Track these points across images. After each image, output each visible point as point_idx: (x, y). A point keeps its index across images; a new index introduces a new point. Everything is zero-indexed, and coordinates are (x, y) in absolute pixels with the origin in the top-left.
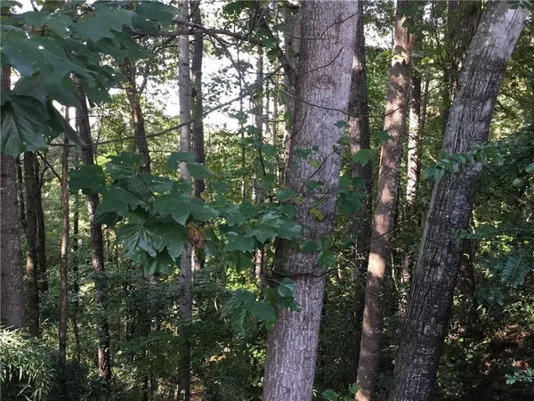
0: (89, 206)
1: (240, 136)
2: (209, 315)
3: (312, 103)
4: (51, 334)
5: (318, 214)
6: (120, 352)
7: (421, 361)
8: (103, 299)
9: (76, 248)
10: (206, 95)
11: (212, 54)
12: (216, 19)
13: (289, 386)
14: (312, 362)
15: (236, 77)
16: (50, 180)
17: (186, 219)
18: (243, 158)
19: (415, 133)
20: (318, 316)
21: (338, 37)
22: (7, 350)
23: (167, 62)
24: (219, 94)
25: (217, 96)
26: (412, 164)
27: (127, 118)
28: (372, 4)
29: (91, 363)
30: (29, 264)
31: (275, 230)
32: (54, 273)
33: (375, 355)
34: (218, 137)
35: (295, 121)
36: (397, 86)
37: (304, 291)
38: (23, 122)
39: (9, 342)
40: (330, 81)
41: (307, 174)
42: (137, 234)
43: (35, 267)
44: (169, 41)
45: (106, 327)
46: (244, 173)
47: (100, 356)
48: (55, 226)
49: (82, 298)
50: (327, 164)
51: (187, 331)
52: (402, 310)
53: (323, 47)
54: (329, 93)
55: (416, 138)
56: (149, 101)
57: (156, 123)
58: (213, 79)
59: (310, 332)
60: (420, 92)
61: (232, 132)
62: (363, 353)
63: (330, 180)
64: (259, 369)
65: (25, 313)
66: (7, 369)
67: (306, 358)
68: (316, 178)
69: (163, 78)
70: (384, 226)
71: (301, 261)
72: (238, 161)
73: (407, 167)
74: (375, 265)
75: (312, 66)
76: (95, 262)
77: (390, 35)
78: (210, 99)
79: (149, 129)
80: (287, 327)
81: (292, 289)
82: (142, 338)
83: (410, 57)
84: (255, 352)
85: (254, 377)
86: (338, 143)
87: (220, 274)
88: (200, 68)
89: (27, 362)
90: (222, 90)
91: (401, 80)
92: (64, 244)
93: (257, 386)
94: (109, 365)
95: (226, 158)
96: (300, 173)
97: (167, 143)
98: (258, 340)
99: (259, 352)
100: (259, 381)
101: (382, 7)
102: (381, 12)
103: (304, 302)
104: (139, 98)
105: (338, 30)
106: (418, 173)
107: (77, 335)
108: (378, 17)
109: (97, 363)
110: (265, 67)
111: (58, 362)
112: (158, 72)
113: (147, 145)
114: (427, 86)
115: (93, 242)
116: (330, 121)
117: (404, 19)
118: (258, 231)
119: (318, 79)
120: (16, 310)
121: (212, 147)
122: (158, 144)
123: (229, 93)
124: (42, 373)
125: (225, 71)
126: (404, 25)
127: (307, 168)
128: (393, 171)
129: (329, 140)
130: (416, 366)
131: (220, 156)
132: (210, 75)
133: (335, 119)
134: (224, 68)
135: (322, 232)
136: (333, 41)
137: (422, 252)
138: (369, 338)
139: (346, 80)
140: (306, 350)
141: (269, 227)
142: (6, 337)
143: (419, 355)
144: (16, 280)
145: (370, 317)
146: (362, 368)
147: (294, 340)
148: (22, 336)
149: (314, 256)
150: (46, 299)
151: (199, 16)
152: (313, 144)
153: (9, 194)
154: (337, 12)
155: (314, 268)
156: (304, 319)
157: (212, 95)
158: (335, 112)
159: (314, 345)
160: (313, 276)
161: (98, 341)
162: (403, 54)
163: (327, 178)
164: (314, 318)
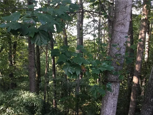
0: (52, 60)
1: (94, 41)
2: (84, 92)
3: (117, 31)
4: (41, 95)
5: (119, 64)
6: (60, 101)
7: (150, 109)
8: (55, 86)
9: (48, 71)
10: (84, 29)
11: (86, 18)
12: (87, 8)
13: (108, 114)
14: (116, 107)
15: (93, 24)
16: (42, 53)
17: (81, 64)
18: (94, 48)
19: (148, 40)
20: (117, 94)
21: (125, 11)
22: (31, 98)
23: (74, 21)
24: (88, 29)
25: (87, 30)
26: (147, 50)
27: (62, 36)
28: (134, 2)
29: (51, 103)
30: (37, 75)
31: (106, 68)
32: (43, 78)
33: (135, 107)
34: (87, 41)
35: (112, 36)
36: (143, 26)
37: (114, 87)
38: (42, 37)
39: (32, 96)
40: (123, 24)
41: (115, 52)
42: (68, 68)
43: (38, 76)
44: (74, 15)
45: (56, 93)
46: (95, 52)
47: (54, 101)
48: (43, 66)
49: (50, 85)
50: (121, 49)
51: (78, 96)
52: (142, 94)
53: (121, 14)
54: (123, 28)
55: (148, 42)
56: (68, 32)
57: (70, 38)
58: (86, 25)
59: (115, 99)
60: (149, 28)
61: (91, 40)
62: (131, 106)
63: (122, 54)
64: (98, 109)
65: (36, 89)
66: (31, 103)
67: (114, 106)
68: (118, 53)
69: (72, 25)
70: (138, 68)
71: (113, 77)
72: (93, 48)
73: (145, 50)
74: (135, 80)
75: (117, 20)
76: (53, 75)
77: (140, 10)
78: (85, 31)
79: (68, 39)
80: (108, 97)
81: (110, 85)
82: (66, 97)
83: (147, 17)
84: (97, 104)
85: (97, 111)
86: (125, 42)
87: (87, 80)
88: (83, 22)
89: (36, 102)
90: (89, 28)
91: (144, 24)
92: (46, 70)
93: (98, 114)
94: (56, 104)
95: (89, 47)
96: (113, 51)
97: (73, 43)
98: (98, 100)
99: (98, 104)
100: (98, 112)
101: (137, 2)
102: (137, 4)
103: (113, 89)
104: (66, 31)
105: (125, 9)
106: (148, 52)
107: (48, 95)
108: (136, 5)
109: (53, 103)
110: (101, 21)
111: (44, 102)
112: (71, 24)
113: (68, 44)
114: (152, 26)
115: (53, 70)
116: (123, 36)
117: (145, 6)
118: (101, 68)
119: (119, 24)
120: (33, 87)
121: (86, 44)
122: (70, 43)
123: (91, 29)
124: (40, 105)
125: (90, 22)
126: (146, 7)
127: (115, 50)
128: (141, 51)
129: (122, 42)
130: (148, 111)
131: (88, 47)
132: (85, 24)
133: (124, 36)
134: (89, 22)
135: (120, 69)
136: (124, 13)
137: (151, 76)
138: (133, 102)
139: (128, 24)
140: (114, 104)
141: (104, 67)
142: (31, 94)
143: (149, 108)
144: (33, 79)
145: (133, 95)
146: (130, 111)
147: (110, 101)
148: (35, 94)
149: (117, 76)
150: (40, 85)
151: (83, 7)
152: (117, 43)
153: (32, 56)
154: (125, 4)
155: (117, 80)
156: (114, 94)
157: (86, 29)
158: (124, 33)
159: (116, 103)
160: (116, 82)
161: (54, 97)
162: (145, 16)
163: (121, 53)
164: (116, 95)
